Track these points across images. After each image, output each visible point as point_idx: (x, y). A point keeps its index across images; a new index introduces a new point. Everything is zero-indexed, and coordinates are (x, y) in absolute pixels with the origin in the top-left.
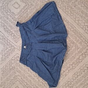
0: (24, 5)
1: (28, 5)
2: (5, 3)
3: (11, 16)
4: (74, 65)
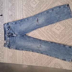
0: (38, 2)
1: (41, 2)
2: (27, 1)
3: (31, 9)
4: (70, 40)
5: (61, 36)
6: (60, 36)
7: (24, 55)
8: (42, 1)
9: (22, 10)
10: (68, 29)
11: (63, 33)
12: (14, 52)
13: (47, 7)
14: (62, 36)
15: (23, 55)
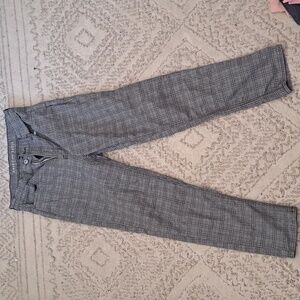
0: (102, 34)
1: (113, 35)
2: (56, 35)
3: (74, 65)
4: (243, 186)
5: (208, 172)
6: (204, 170)
7: (57, 264)
8: (118, 31)
9: (37, 71)
10: (231, 141)
11: (215, 159)
12: (12, 256)
13: (140, 53)
14: (210, 171)
15: (54, 266)
